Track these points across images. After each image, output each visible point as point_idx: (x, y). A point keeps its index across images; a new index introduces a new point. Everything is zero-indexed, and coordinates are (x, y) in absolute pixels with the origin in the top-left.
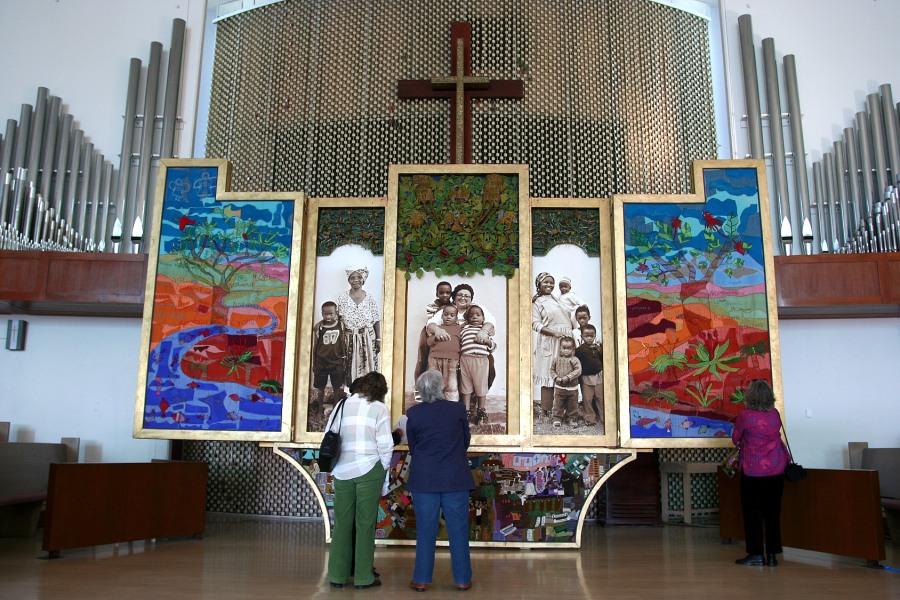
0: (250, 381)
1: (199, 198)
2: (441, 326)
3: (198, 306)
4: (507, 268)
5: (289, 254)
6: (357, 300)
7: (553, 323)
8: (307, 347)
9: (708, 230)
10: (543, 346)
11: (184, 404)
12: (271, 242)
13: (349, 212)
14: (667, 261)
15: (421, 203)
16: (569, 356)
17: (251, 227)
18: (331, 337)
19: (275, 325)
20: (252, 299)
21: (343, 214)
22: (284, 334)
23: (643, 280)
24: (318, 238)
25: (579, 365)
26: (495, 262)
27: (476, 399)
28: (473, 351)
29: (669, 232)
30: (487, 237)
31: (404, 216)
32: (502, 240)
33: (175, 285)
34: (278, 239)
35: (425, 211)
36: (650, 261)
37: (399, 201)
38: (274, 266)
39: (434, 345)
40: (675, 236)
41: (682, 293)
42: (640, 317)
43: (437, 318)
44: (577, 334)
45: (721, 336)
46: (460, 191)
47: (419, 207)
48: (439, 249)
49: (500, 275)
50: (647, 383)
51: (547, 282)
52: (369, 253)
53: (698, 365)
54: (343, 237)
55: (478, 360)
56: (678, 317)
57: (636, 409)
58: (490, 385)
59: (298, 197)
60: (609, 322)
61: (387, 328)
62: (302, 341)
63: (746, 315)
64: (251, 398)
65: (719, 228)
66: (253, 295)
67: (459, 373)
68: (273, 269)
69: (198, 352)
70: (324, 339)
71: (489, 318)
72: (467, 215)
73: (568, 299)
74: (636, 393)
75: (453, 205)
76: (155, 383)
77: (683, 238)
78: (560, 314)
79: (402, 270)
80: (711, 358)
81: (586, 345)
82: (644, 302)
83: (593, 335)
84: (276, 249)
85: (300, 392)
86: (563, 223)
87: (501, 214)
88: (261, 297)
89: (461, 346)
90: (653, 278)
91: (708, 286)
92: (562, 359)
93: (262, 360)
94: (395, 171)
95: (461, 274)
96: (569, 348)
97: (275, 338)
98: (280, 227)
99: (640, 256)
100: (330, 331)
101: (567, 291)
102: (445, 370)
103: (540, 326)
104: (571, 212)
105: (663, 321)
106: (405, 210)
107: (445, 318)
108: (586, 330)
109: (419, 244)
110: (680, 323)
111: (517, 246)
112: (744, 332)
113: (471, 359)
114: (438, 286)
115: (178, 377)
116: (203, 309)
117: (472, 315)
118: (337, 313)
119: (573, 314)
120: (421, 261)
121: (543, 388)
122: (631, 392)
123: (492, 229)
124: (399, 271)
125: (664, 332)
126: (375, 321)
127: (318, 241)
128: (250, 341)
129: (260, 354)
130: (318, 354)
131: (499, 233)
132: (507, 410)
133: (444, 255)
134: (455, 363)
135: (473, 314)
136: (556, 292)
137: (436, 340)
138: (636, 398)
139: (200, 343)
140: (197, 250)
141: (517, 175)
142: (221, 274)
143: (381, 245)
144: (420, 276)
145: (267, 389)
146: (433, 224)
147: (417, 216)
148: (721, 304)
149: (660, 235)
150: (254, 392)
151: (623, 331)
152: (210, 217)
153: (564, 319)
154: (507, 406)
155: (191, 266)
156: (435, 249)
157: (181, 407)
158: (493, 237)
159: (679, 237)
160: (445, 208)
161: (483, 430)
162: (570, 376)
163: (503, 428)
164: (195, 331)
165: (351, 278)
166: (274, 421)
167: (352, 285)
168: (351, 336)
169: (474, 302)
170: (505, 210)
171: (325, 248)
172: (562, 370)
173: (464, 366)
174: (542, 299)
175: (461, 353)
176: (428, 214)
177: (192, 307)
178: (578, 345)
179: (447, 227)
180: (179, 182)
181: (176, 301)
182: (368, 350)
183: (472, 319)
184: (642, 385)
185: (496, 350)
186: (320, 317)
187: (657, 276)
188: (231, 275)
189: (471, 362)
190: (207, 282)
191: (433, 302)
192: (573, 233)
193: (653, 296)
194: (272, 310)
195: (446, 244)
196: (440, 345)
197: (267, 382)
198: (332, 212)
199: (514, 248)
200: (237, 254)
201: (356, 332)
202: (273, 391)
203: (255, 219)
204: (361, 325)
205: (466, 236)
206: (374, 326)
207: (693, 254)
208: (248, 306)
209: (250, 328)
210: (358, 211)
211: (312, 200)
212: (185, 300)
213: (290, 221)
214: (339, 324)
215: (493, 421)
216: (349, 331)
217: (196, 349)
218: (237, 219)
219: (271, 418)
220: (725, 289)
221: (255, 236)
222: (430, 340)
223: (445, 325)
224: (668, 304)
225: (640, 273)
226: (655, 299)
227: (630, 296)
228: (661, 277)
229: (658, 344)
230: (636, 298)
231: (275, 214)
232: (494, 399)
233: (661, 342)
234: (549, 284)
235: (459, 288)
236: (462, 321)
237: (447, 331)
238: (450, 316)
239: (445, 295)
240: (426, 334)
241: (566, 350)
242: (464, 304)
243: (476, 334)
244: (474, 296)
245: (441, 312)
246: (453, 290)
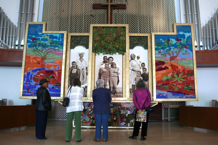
0: (52, 83)
1: (38, 33)
2: (105, 68)
3: (37, 62)
4: (122, 52)
5: (63, 48)
6: (81, 61)
7: (135, 67)
8: (67, 74)
9: (177, 42)
10: (132, 74)
11: (34, 89)
12: (57, 45)
13: (79, 37)
14: (166, 50)
15: (99, 35)
16: (139, 76)
17: (52, 41)
18: (74, 71)
19: (59, 68)
20: (52, 60)
21: (78, 38)
22: (61, 70)
23: (160, 56)
24: (71, 44)
25: (142, 79)
26: (119, 51)
27: (114, 88)
28: (113, 75)
29: (167, 43)
30: (117, 44)
31: (94, 38)
32: (121, 45)
33: (31, 57)
34: (59, 44)
35: (100, 37)
36: (162, 51)
37: (93, 34)
38: (59, 51)
39: (102, 73)
40: (168, 44)
41: (170, 59)
42: (159, 66)
43: (104, 66)
44: (142, 70)
45: (181, 71)
46: (110, 31)
47: (99, 36)
48: (104, 47)
49: (121, 54)
50: (161, 84)
51: (133, 56)
52: (85, 48)
53: (175, 79)
54: (78, 44)
55: (114, 77)
56: (169, 66)
57: (158, 91)
58: (118, 84)
59: (65, 33)
60: (150, 67)
61: (90, 69)
62: (66, 72)
63: (188, 65)
64: (52, 88)
65: (180, 42)
66: (53, 59)
67: (109, 81)
68: (58, 52)
69: (37, 75)
70: (72, 72)
71: (118, 66)
72: (112, 38)
73: (139, 61)
74: (158, 86)
75: (108, 35)
76: (26, 84)
77: (171, 44)
78: (137, 65)
79: (94, 53)
80: (178, 77)
81: (144, 74)
82: (160, 62)
83: (146, 71)
84: (59, 47)
85: (66, 86)
86: (138, 40)
87: (121, 38)
88: (55, 60)
89: (110, 74)
90: (162, 55)
91: (177, 57)
92: (138, 77)
93: (55, 77)
94: (92, 26)
95: (110, 54)
96: (139, 74)
97: (59, 71)
98: (60, 41)
99: (159, 49)
100: (74, 70)
101: (139, 59)
102: (106, 80)
103: (132, 68)
104: (140, 37)
105: (165, 67)
106: (95, 36)
107: (106, 66)
108: (144, 69)
109: (99, 46)
110: (170, 67)
111: (125, 46)
112: (187, 70)
113: (113, 77)
114: (104, 57)
115: (32, 82)
116: (39, 63)
117: (113, 65)
118: (76, 64)
119: (141, 65)
120: (99, 50)
121: (132, 85)
122: (156, 86)
123: (118, 42)
124: (93, 53)
125: (165, 70)
126: (87, 67)
127: (71, 45)
128: (52, 72)
129: (54, 76)
130: (71, 76)
131: (120, 43)
133: (105, 49)
134: (108, 78)
136: (136, 59)
137: (103, 72)
138: (158, 88)
139: (38, 73)
140: (37, 47)
141: (125, 27)
142: (44, 54)
143: (88, 46)
144: (99, 54)
145: (56, 85)
146: (102, 40)
147: (98, 38)
148: (181, 62)
149: (164, 43)
150: (53, 86)
151: (154, 70)
152: (41, 38)
153: (138, 66)
154: (122, 90)
155: (35, 51)
156: (103, 47)
157: (33, 90)
158: (119, 44)
159: (170, 44)
160: (106, 36)
161: (116, 97)
163: (121, 96)
164: (37, 69)
165: (80, 55)
166: (58, 94)
167: (80, 57)
168: (80, 71)
169: (113, 62)
170: (122, 37)
171: (72, 47)
173: (111, 79)
174: (132, 61)
175: (110, 75)
176: (101, 38)
177: (36, 63)
178: (142, 74)
179: (106, 41)
180: (32, 28)
181: (31, 61)
182: (85, 75)
183: (113, 66)
184: (160, 84)
185: (119, 75)
186: (71, 66)
187: (163, 55)
188: (47, 54)
189: (113, 78)
190: (40, 56)
191: (102, 62)
192: (141, 43)
193: (163, 60)
194: (58, 63)
195: (106, 46)
196: (104, 73)
197: (57, 83)
198: (75, 37)
199: (124, 47)
200: (48, 48)
201: (81, 70)
202: (58, 86)
203: (53, 38)
204: (82, 68)
205: (111, 44)
206: (86, 68)
207: (173, 49)
208: (51, 62)
209: (52, 68)
210: (82, 37)
211: (69, 34)
212: (34, 61)
213: (63, 39)
214: (76, 67)
215: (119, 94)
216: (79, 69)
217: (37, 74)
218: (48, 39)
220: (182, 58)
221: (53, 43)
222: (102, 72)
223: (106, 68)
224: (166, 62)
225: (159, 54)
226: (163, 61)
227: (156, 60)
228: (165, 55)
229: (164, 73)
230: (158, 60)
231: (59, 37)
232: (119, 88)
233: (165, 73)
234: (134, 57)
235: (109, 58)
236: (110, 67)
237: (106, 69)
238: (107, 65)
239: (106, 60)
240: (100, 70)
241: (139, 75)
242: (111, 62)
243: (114, 70)
244: (113, 60)
245: (104, 64)
246: (108, 58)
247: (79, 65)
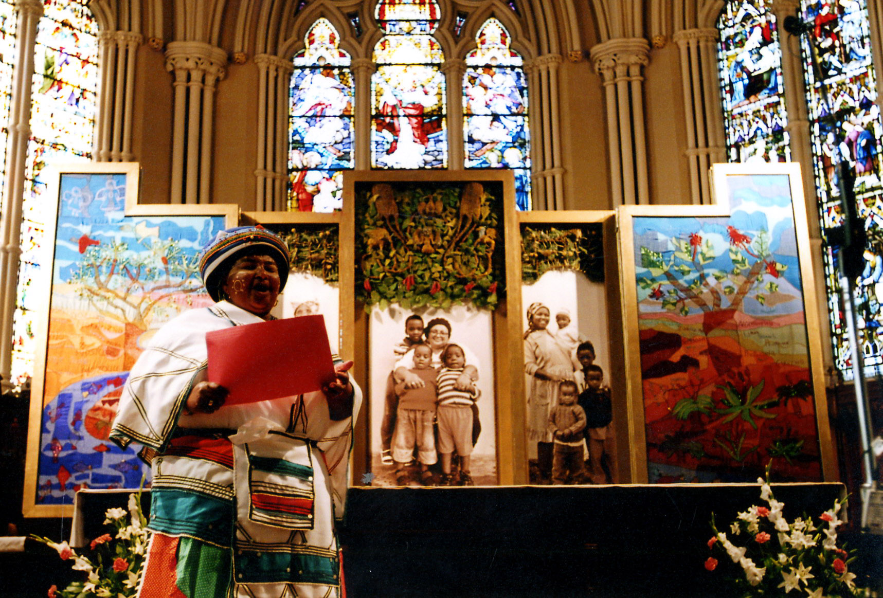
1: (104, 213)
2: (413, 371)
3: (105, 347)
7: (549, 364)
9: (734, 248)
10: (538, 393)
11: (90, 472)
14: (686, 285)
16: (571, 404)
17: (171, 248)
21: (287, 232)
23: (658, 308)
25: (583, 415)
26: (475, 290)
27: (458, 459)
28: (452, 401)
29: (687, 250)
30: (466, 259)
31: (362, 234)
33: (74, 322)
35: (388, 228)
36: (666, 285)
37: (356, 216)
38: (203, 297)
39: (403, 394)
40: (694, 254)
41: (704, 324)
42: (656, 354)
43: (408, 361)
44: (579, 377)
45: (754, 377)
46: (430, 203)
47: (381, 223)
50: (667, 433)
51: (540, 314)
52: (320, 281)
53: (731, 410)
55: (459, 411)
56: (701, 353)
57: (655, 465)
58: (474, 441)
59: (230, 211)
63: (783, 351)
65: (747, 245)
67: (436, 427)
68: (201, 301)
69: (107, 406)
71: (471, 359)
72: (441, 232)
73: (568, 335)
74: (655, 445)
75: (422, 220)
76: (51, 447)
77: (705, 259)
78: (558, 353)
80: (743, 403)
81: (592, 391)
82: (661, 335)
83: (599, 378)
87: (482, 231)
89: (438, 394)
90: (670, 306)
91: (737, 316)
92: (563, 408)
94: (350, 178)
96: (570, 394)
99: (654, 280)
101: (565, 325)
102: (419, 424)
103: (535, 368)
107: (418, 360)
108: (591, 373)
109: (381, 269)
110: (704, 361)
111: (503, 270)
112: (782, 370)
113: (450, 410)
114: (407, 321)
115: (80, 438)
116: (112, 352)
117: (449, 356)
119: (574, 353)
120: (383, 290)
121: (541, 445)
122: (649, 446)
123: (472, 249)
131: (480, 254)
132: (497, 472)
134: (430, 416)
135: (451, 354)
137: (407, 387)
138: (654, 452)
139: (110, 394)
140: (103, 278)
141: (501, 183)
142: (135, 307)
143: (334, 271)
146: (399, 244)
147: (379, 235)
148: (753, 338)
149: (678, 254)
152: (118, 237)
153: (562, 358)
154: (497, 468)
155: (95, 298)
156: (402, 275)
157: (87, 476)
158: (473, 259)
159: (700, 257)
160: (413, 224)
162: (573, 428)
164: (105, 380)
165: (297, 311)
169: (452, 340)
170: (488, 226)
172: (563, 421)
173: (442, 420)
174: (536, 335)
175: (437, 403)
176: (391, 232)
177: (98, 349)
178: (581, 391)
179: (415, 248)
180: (76, 192)
181: (76, 342)
183: (450, 361)
184: (662, 436)
185: (481, 399)
187: (674, 304)
188: (148, 309)
189: (450, 414)
190: (117, 318)
191: (402, 342)
192: (571, 254)
193: (671, 327)
195: (415, 268)
196: (411, 394)
200: (155, 282)
203: (177, 238)
205: (439, 259)
207: (717, 278)
212: (89, 340)
217: (104, 402)
218: (153, 239)
220: (757, 319)
221: (177, 259)
222: (399, 388)
223: (417, 368)
224: (689, 337)
225: (654, 300)
226: (674, 332)
227: (643, 328)
228: (680, 305)
229: (678, 385)
230: (651, 330)
231: (202, 233)
232: (480, 459)
233: (683, 383)
234: (543, 317)
235: (433, 323)
236: (438, 363)
237: (420, 376)
238: (422, 358)
239: (416, 332)
240: (394, 380)
241: (567, 397)
242: (439, 343)
243: (455, 379)
244: (452, 333)
245: (412, 352)
246: (426, 326)
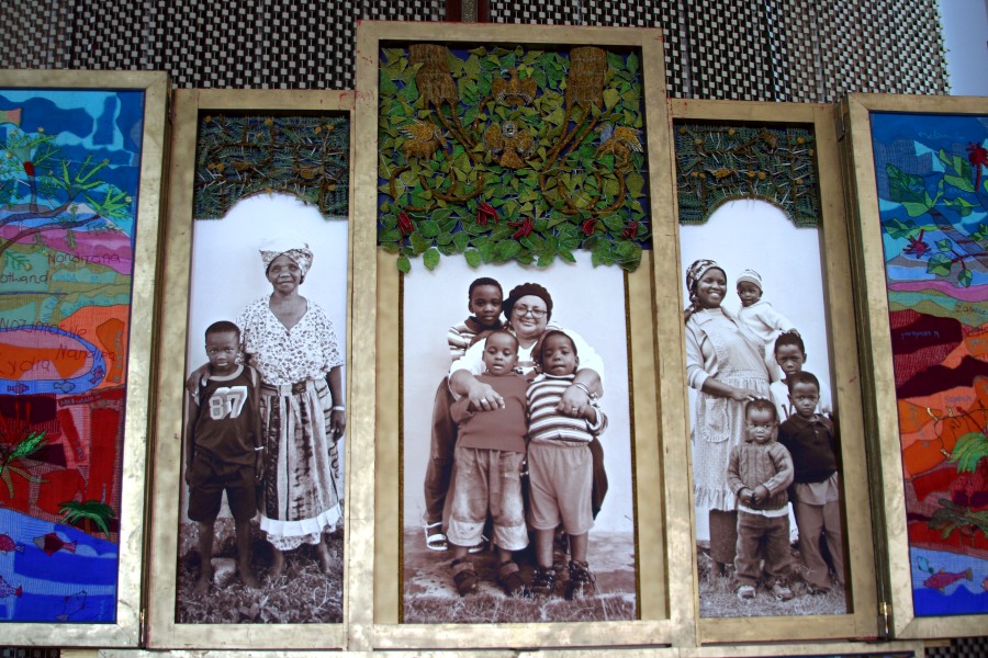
0: (40, 503)
2: (482, 378)
4: (625, 247)
5: (134, 211)
6: (288, 319)
7: (728, 369)
8: (173, 424)
10: (709, 420)
12: (91, 180)
13: (268, 121)
14: (966, 233)
15: (431, 105)
16: (766, 441)
17: (43, 147)
18: (229, 402)
19: (99, 372)
20: (44, 311)
21: (254, 126)
22: (121, 394)
23: (920, 273)
24: (196, 177)
25: (788, 461)
26: (598, 235)
27: (566, 540)
28: (553, 433)
29: (965, 174)
30: (578, 180)
31: (392, 131)
32: (612, 188)
34: (105, 175)
35: (440, 122)
36: (932, 232)
37: (380, 100)
38: (98, 235)
39: (466, 420)
40: (977, 182)
42: (919, 354)
43: (473, 359)
44: (780, 393)
46: (513, 81)
47: (427, 112)
48: (472, 205)
49: (608, 263)
50: (941, 495)
51: (710, 280)
52: (312, 213)
54: (254, 176)
55: (567, 451)
57: (922, 552)
58: (596, 509)
59: (153, 83)
60: (847, 368)
61: (364, 376)
62: (162, 410)
64: (42, 544)
66: (49, 301)
67: (525, 484)
68: (95, 243)
70: (213, 407)
71: (588, 358)
72: (534, 132)
73: (759, 318)
74: (920, 517)
75: (500, 110)
79: (389, 251)
81: (801, 417)
82: (926, 321)
83: (813, 395)
84: (100, 199)
85: (158, 531)
86: (740, 154)
87: (606, 132)
88: (67, 307)
89: (529, 422)
90: (940, 270)
92: (753, 447)
93: (69, 453)
94: (370, 34)
95: (524, 259)
96: (764, 423)
97: (101, 403)
98: (111, 148)
99: (911, 223)
100: (225, 390)
101: (754, 301)
102: (494, 476)
103: (702, 377)
104: (755, 133)
105: (967, 360)
106: (395, 119)
107: (491, 358)
108: (799, 385)
109: (429, 194)
111: (646, 202)
113: (552, 451)
117: (551, 352)
118: (242, 347)
119: (770, 349)
120: (433, 232)
121: (714, 513)
122: (910, 516)
123: (589, 163)
124: (384, 256)
125: (970, 384)
126: (331, 364)
127: (197, 185)
128: (42, 409)
129: (63, 440)
130: (198, 442)
131: (604, 171)
132: (637, 565)
133: (486, 215)
134: (516, 461)
135: (553, 350)
136: (732, 301)
137: (472, 408)
138: (922, 530)
141: (638, 50)
143: (345, 193)
144: (431, 265)
145: (81, 522)
146: (458, 150)
147: (421, 133)
149: (949, 179)
150: (49, 528)
151: (885, 382)
153: (750, 360)
154: (636, 556)
156: (463, 205)
158: (592, 180)
160: (483, 117)
161: (585, 612)
162: (770, 485)
163: (629, 605)
165: (272, 268)
166: (99, 598)
167: (275, 283)
168: (275, 400)
169: (554, 324)
170: (617, 124)
171: (212, 201)
172: (752, 472)
173: (537, 468)
174: (702, 317)
175: (528, 438)
176: (446, 130)
179: (489, 157)
182: (316, 433)
183: (550, 361)
184: (933, 499)
185: (607, 430)
186: (200, 358)
187: (947, 266)
189: (552, 457)
191: (462, 324)
192: (762, 175)
193: (944, 307)
194: (91, 337)
195: (488, 194)
196: (480, 420)
197: (82, 506)
198: (229, 122)
199: (636, 205)
200: (11, 207)
201: (286, 392)
202: (94, 527)
203: (53, 130)
204: (296, 374)
205: (533, 179)
206: (329, 378)
208: (34, 327)
209: (41, 379)
210: (288, 121)
211: (184, 94)
213: (135, 136)
214: (246, 372)
215: (606, 590)
216: (271, 388)
218: (11, 129)
219: (93, 590)
221: (52, 167)
222: (458, 410)
223: (491, 374)
224: (975, 324)
225: (912, 258)
226: (947, 315)
227: (896, 308)
228: (957, 267)
229: (959, 409)
230: (909, 311)
231: (100, 120)
232: (607, 540)
233: (966, 407)
234: (715, 285)
235: (520, 291)
236: (529, 365)
237: (495, 389)
238: (500, 355)
239: (489, 307)
240: (449, 395)
241: (759, 429)
242: (532, 328)
243: (560, 395)
244: (553, 311)
245: (481, 345)
246: (506, 296)
247: (265, 355)
